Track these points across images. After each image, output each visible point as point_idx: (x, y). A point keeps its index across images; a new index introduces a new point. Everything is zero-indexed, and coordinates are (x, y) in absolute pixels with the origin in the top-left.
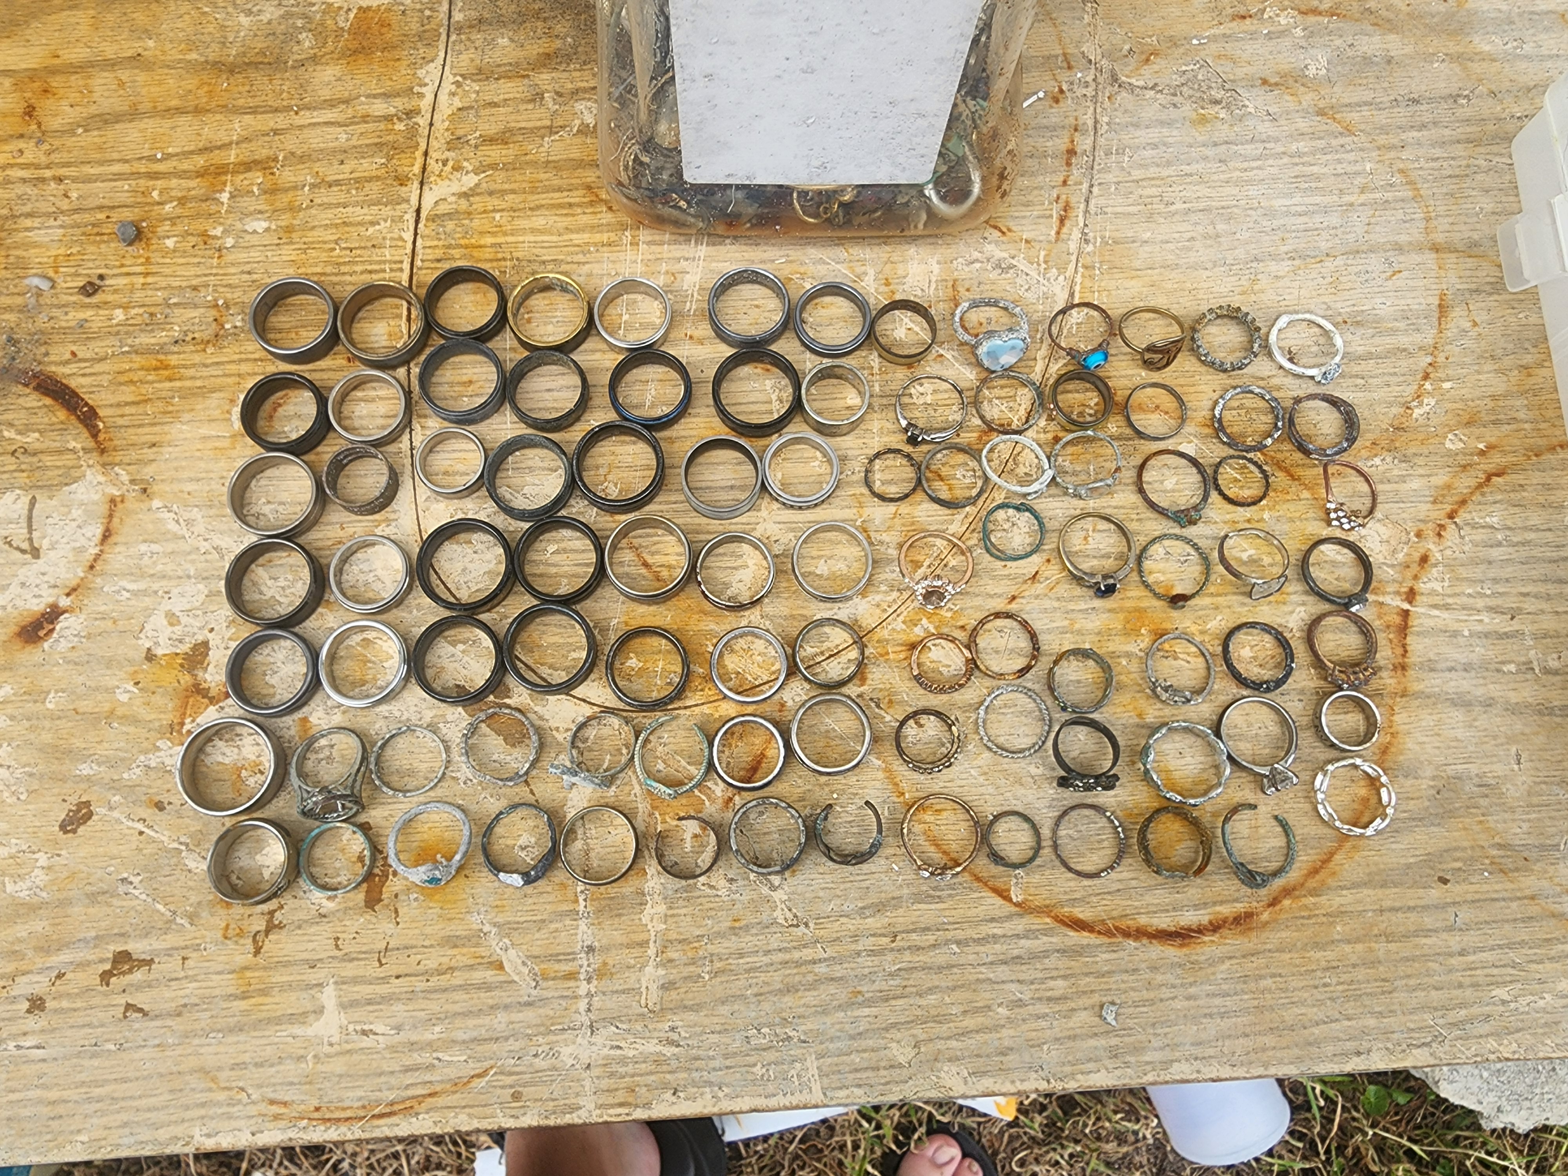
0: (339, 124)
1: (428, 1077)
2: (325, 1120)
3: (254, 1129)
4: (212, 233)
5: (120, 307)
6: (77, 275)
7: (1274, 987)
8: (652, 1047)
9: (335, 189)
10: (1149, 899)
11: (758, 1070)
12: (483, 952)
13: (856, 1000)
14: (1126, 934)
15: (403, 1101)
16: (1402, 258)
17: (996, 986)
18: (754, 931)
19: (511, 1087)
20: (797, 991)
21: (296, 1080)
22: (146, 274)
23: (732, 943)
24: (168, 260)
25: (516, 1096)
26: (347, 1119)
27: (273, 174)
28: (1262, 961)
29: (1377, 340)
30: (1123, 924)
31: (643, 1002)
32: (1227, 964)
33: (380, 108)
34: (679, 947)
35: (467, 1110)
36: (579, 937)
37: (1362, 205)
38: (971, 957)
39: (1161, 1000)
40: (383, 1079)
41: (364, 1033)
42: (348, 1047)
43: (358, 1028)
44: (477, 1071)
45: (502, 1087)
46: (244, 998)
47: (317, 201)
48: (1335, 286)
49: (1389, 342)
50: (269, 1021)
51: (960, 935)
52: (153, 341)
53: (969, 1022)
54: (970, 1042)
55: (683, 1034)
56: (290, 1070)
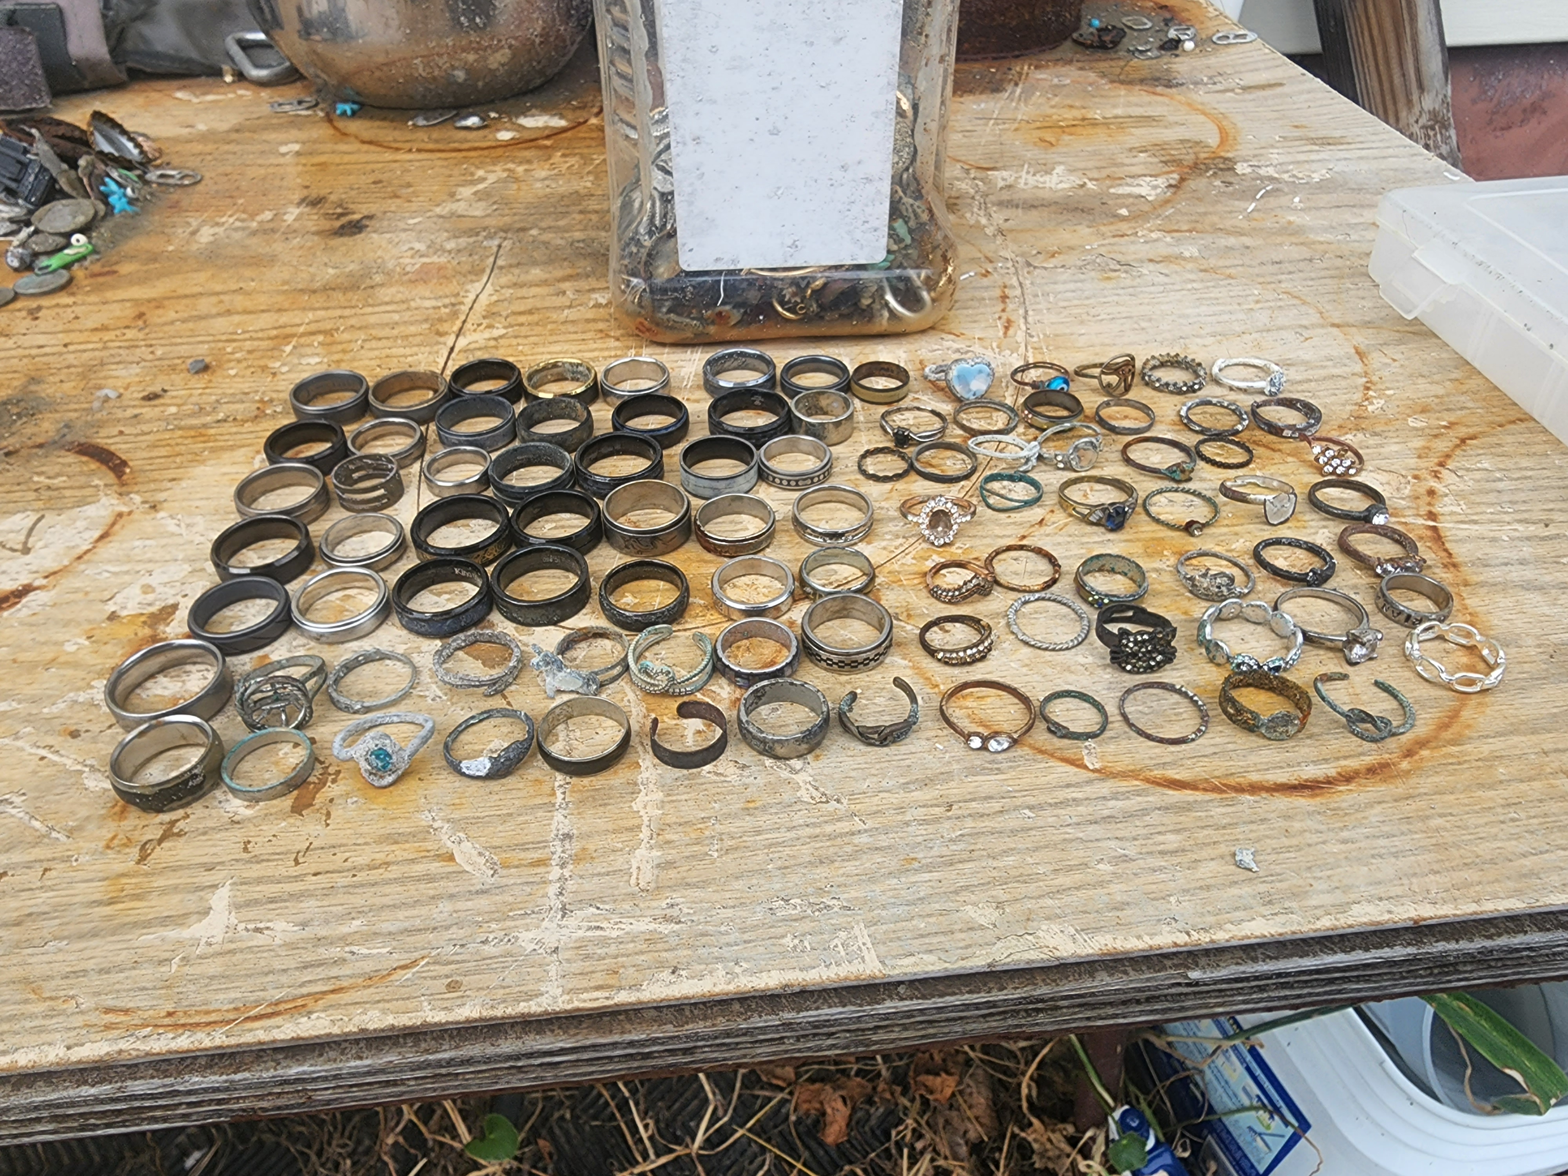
0: (395, 312)
1: (335, 971)
2: (176, 1026)
3: (71, 1042)
5: (175, 405)
6: (143, 391)
7: (1448, 825)
8: (643, 926)
9: (384, 341)
10: (1253, 759)
11: (788, 941)
12: (428, 845)
13: (909, 866)
14: (1239, 789)
15: (294, 1000)
16: (1309, 332)
17: (1090, 845)
18: (773, 810)
19: (447, 977)
20: (832, 862)
21: (148, 985)
22: (206, 388)
23: (748, 822)
24: (227, 381)
25: (453, 986)
26: (208, 1024)
27: (333, 336)
28: (1423, 804)
30: (1232, 781)
31: (633, 881)
32: (1378, 809)
33: (430, 303)
34: (680, 829)
35: (381, 1005)
36: (553, 827)
37: (1260, 309)
38: (1050, 820)
39: (1309, 845)
40: (270, 978)
41: (257, 930)
42: (233, 946)
43: (251, 926)
44: (402, 963)
45: (434, 978)
46: (110, 904)
47: (367, 347)
49: (1323, 372)
50: (135, 925)
51: (1031, 800)
52: (197, 422)
53: (1064, 880)
54: (1069, 899)
55: (685, 910)
56: (147, 974)
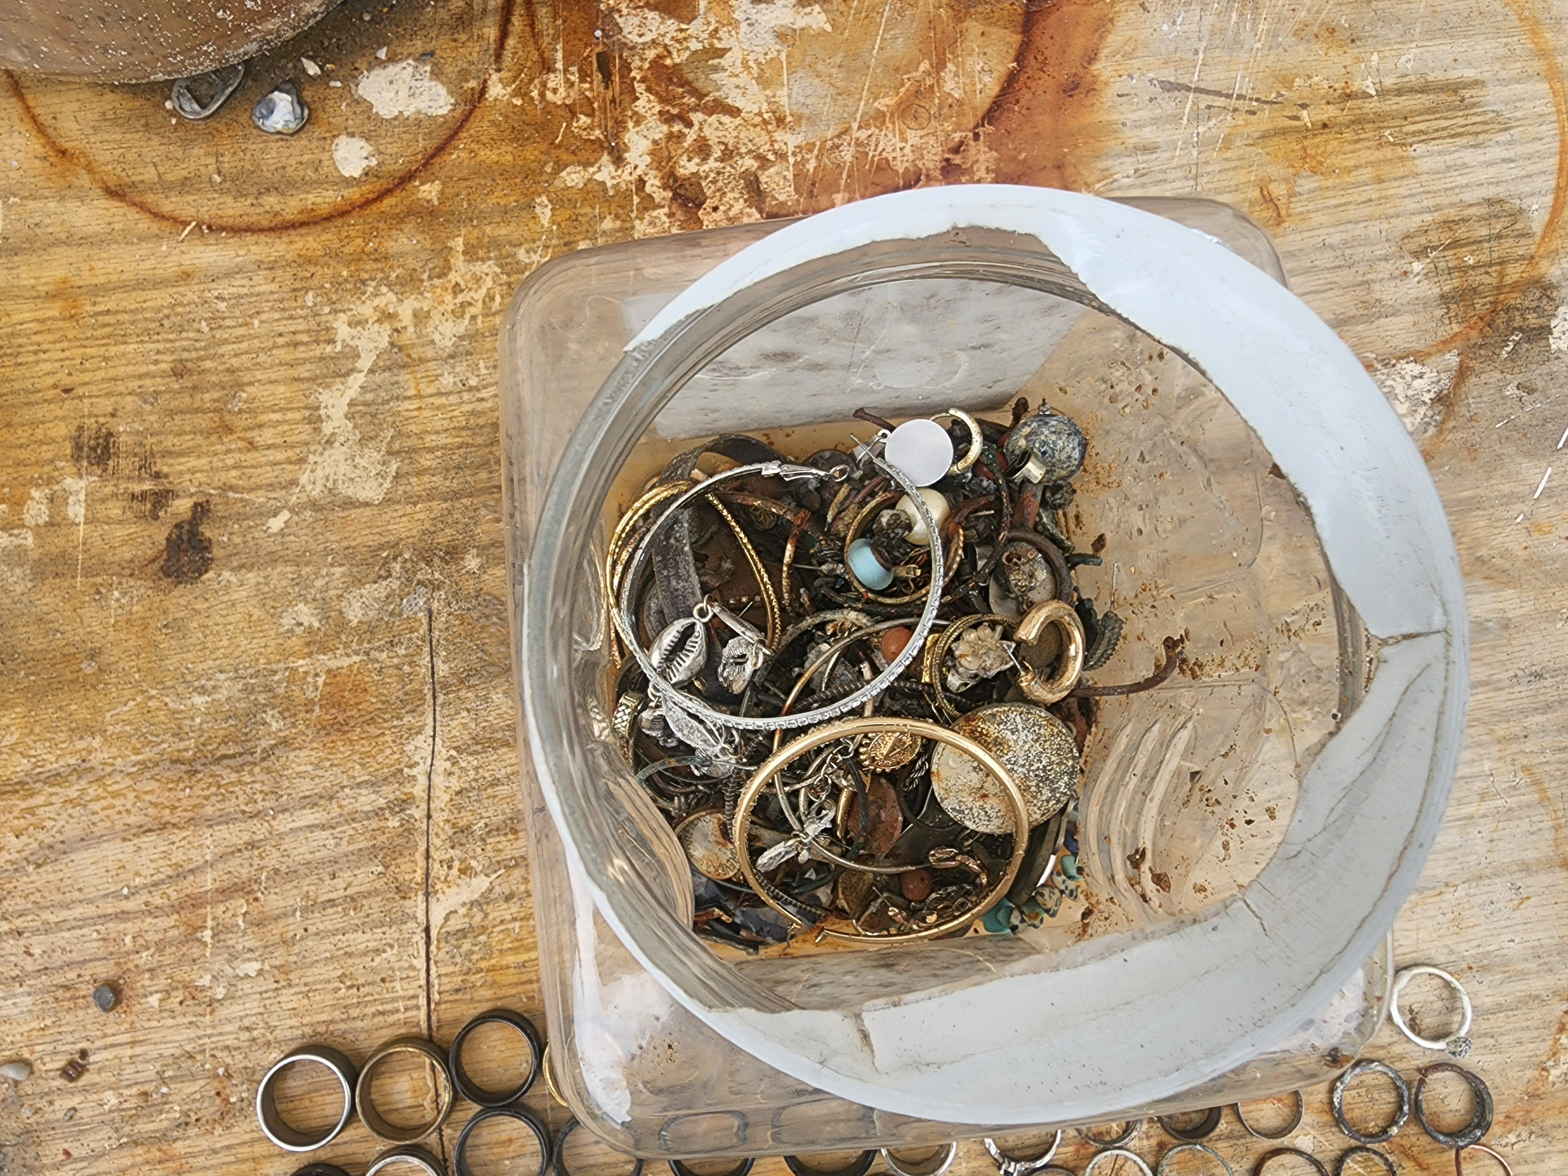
0: (323, 827)
4: (200, 983)
5: (110, 1088)
6: (55, 1053)
9: (330, 911)
16: (1530, 881)
22: (133, 1043)
24: (154, 1023)
27: (256, 899)
29: (1507, 988)
33: (367, 800)
37: (1484, 816)
47: (312, 929)
48: (1457, 922)
49: (1520, 988)
52: (152, 1127)
